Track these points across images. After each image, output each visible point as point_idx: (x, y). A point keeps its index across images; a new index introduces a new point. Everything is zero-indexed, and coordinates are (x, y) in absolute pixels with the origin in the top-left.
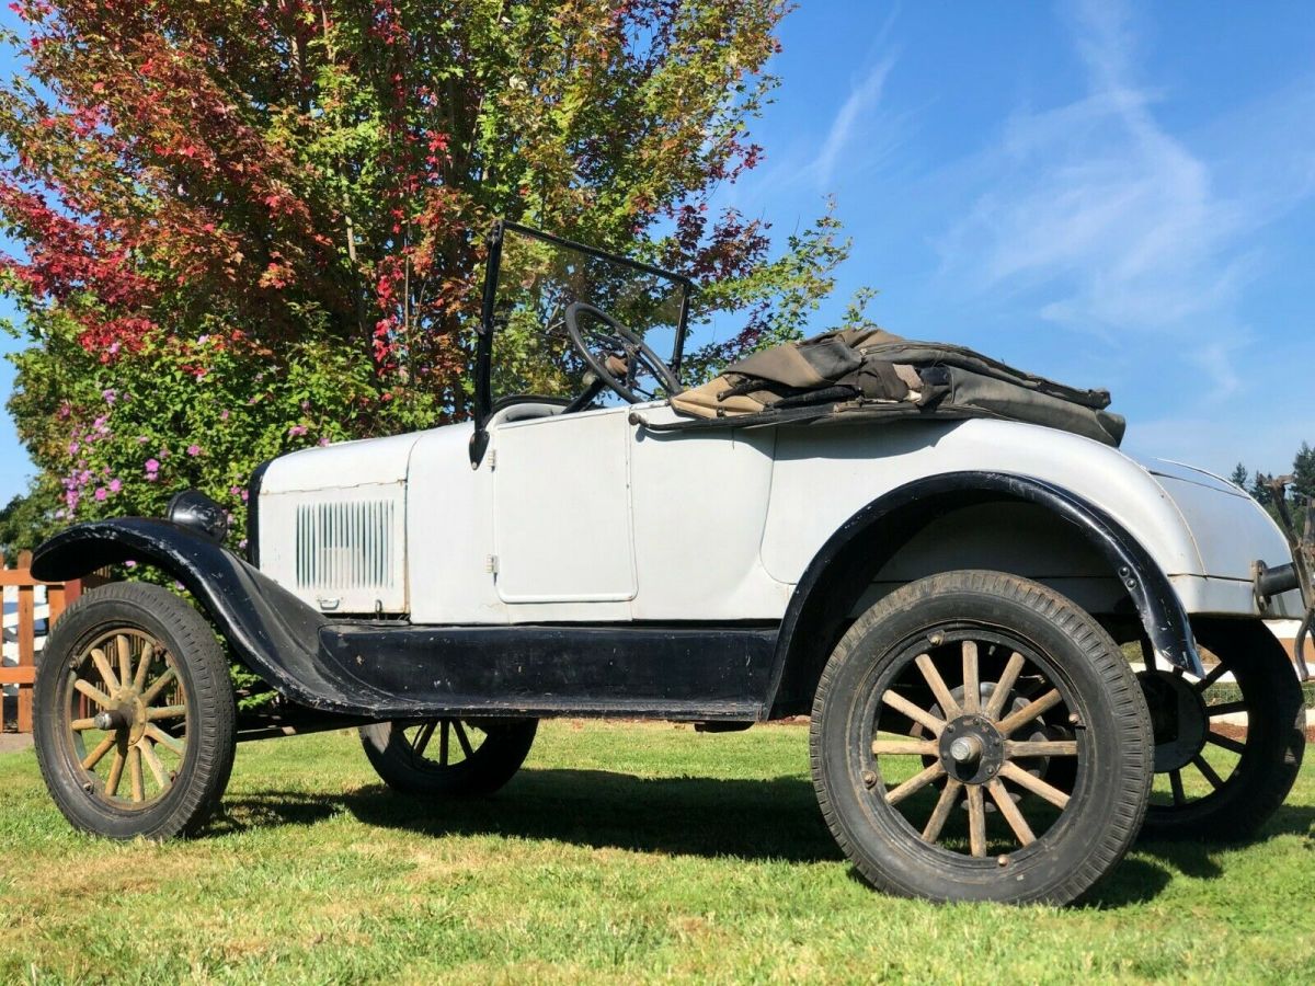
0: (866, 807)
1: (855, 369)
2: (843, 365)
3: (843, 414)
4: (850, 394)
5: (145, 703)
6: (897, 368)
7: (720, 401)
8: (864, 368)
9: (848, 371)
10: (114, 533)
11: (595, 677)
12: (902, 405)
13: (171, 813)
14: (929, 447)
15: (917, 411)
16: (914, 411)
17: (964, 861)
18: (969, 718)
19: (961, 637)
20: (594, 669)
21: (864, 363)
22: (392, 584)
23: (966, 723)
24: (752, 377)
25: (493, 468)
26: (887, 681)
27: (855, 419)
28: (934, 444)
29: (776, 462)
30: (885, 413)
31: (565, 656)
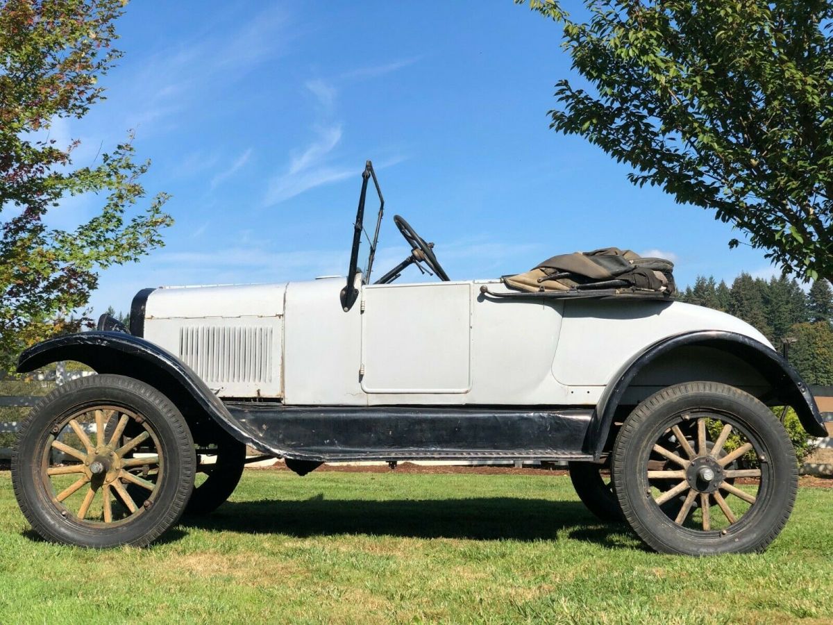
0: (647, 507)
1: (630, 271)
2: (622, 269)
3: (623, 295)
4: (628, 284)
5: (121, 456)
6: (654, 272)
7: (539, 282)
8: (635, 271)
9: (626, 272)
10: (106, 342)
11: (445, 437)
12: (657, 292)
13: (151, 528)
14: (656, 315)
15: (663, 296)
16: (661, 296)
17: (701, 534)
18: (703, 458)
19: (699, 416)
20: (444, 433)
21: (635, 268)
22: (270, 381)
23: (702, 461)
24: (561, 270)
25: (362, 312)
26: (657, 439)
27: (631, 298)
28: (658, 314)
29: (564, 318)
30: (646, 296)
31: (424, 425)
